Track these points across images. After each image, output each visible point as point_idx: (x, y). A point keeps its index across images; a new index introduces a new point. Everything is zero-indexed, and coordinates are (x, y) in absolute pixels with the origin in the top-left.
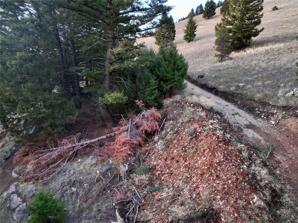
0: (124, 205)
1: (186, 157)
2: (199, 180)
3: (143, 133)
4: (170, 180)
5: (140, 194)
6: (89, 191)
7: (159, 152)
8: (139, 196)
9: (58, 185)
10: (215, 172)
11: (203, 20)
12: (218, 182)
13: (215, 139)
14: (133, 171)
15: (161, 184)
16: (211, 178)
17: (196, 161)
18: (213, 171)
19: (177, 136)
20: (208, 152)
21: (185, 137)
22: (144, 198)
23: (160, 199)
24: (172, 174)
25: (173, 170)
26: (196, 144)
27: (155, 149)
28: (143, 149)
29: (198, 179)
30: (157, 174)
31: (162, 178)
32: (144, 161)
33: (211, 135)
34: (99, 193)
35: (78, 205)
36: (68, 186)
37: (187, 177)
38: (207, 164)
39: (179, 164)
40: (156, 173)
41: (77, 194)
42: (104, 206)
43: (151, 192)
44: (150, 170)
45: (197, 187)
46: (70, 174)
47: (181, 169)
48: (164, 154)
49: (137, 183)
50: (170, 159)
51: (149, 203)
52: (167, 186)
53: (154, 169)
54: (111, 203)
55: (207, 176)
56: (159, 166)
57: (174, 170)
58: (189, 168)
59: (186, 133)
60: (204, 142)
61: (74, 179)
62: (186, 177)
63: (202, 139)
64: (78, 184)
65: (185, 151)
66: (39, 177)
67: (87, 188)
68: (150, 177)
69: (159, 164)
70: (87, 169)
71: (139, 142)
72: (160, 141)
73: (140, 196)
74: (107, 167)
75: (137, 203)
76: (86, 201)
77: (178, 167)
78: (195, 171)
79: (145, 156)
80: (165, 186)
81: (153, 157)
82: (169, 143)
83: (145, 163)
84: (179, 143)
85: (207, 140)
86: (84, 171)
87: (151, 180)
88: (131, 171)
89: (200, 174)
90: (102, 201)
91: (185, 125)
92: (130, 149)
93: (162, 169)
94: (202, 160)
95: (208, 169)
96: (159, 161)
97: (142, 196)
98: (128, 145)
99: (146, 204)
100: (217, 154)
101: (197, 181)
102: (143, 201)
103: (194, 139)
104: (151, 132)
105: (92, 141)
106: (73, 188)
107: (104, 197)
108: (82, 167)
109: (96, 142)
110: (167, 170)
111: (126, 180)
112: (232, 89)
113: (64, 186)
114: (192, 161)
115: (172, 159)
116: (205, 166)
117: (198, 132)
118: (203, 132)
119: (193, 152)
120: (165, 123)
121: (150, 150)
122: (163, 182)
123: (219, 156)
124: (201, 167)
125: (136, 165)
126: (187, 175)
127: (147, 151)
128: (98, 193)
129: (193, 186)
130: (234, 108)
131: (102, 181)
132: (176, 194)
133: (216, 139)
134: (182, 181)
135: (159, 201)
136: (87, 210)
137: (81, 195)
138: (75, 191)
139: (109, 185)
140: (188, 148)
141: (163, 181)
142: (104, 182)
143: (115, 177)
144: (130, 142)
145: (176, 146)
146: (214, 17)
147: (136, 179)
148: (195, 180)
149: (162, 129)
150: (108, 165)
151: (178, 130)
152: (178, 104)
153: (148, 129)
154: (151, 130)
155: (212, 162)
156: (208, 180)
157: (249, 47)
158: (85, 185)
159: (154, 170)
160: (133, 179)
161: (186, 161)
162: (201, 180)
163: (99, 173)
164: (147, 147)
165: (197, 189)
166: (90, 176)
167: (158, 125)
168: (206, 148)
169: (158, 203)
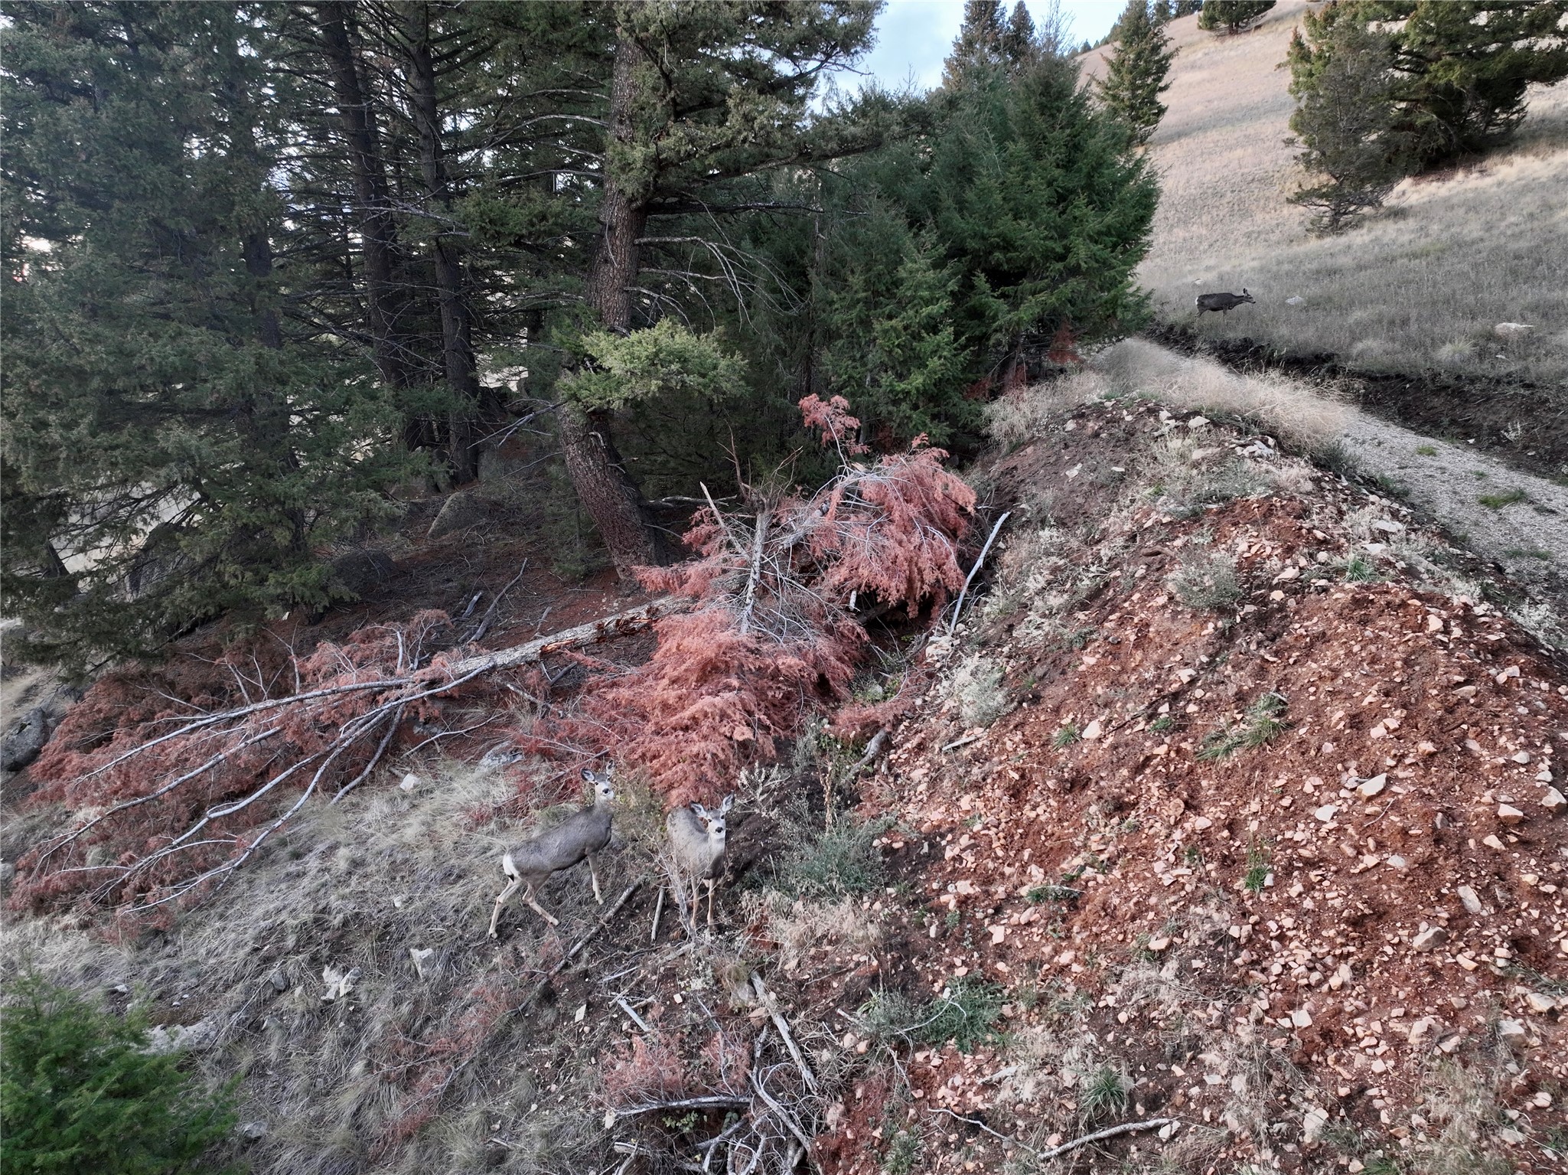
0: (683, 1140)
1: (1191, 770)
2: (1344, 973)
3: (847, 609)
4: (1065, 957)
5: (814, 1053)
6: (442, 997)
7: (964, 739)
8: (806, 1074)
9: (238, 945)
10: (1497, 906)
11: (1201, 41)
12: (1540, 1003)
13: (1446, 631)
14: (768, 873)
15: (983, 982)
16: (1466, 961)
17: (1286, 802)
18: (1469, 895)
19: (1100, 622)
20: (1398, 735)
21: (1167, 624)
22: (844, 1089)
23: (977, 1114)
24: (1074, 903)
25: (1083, 869)
26: (1275, 675)
27: (934, 714)
28: (844, 714)
29: (1329, 960)
30: (949, 900)
31: (989, 935)
32: (850, 799)
33: (1403, 605)
34: (508, 1025)
35: (347, 1102)
36: (300, 957)
37: (1221, 938)
38: (1404, 832)
39: (1137, 829)
40: (943, 890)
41: (356, 1019)
42: (533, 1128)
43: (902, 1048)
44: (894, 867)
45: (1327, 1035)
46: (328, 870)
47: (1158, 867)
48: (1002, 751)
49: (793, 964)
50: (1051, 784)
51: (885, 1144)
52: (1042, 1000)
53: (924, 862)
54: (587, 1109)
55: (1418, 942)
56: (965, 841)
57: (1089, 872)
58: (1228, 862)
59: (1171, 598)
60: (1349, 653)
61: (351, 907)
62: (1214, 935)
63: (1323, 637)
64: (365, 946)
65: (1181, 725)
66: (124, 884)
67: (427, 979)
68: (895, 918)
69: (965, 824)
70: (447, 844)
71: (815, 666)
72: (966, 661)
73: (815, 1073)
74: (577, 832)
75: (788, 1131)
76: (408, 1080)
77: (1125, 851)
78: (1297, 888)
79: (858, 766)
80: (1022, 1007)
81: (917, 774)
82: (1039, 671)
83: (860, 814)
84: (1123, 670)
85: (1371, 641)
86: (427, 853)
87: (905, 945)
88: (748, 866)
89: (1347, 921)
90: (520, 1088)
91: (1158, 548)
92: (750, 713)
93: (991, 865)
94: (1343, 793)
95: (1422, 878)
96: (965, 803)
97: (825, 1074)
98: (735, 683)
99: (855, 1142)
100: (1493, 746)
101: (1326, 979)
102: (833, 1114)
103: (1248, 642)
104: (902, 605)
105: (505, 657)
106: (330, 975)
107: (540, 1058)
108: (412, 829)
109: (530, 663)
110: (1036, 872)
111: (707, 937)
112: (1445, 353)
113: (274, 952)
114: (1255, 806)
115: (1070, 791)
116: (1380, 846)
117: (1281, 586)
118: (1323, 582)
119: (1256, 735)
120: (1001, 545)
121: (895, 726)
122: (1001, 966)
123: (1510, 765)
124: (1350, 852)
125: (787, 826)
126: (1221, 919)
127: (873, 726)
128: (497, 1024)
129: (1285, 1023)
130: (1483, 468)
131: (538, 934)
132: (1126, 1083)
133: (1457, 632)
134: (1172, 965)
135: (974, 1130)
136: (411, 1150)
137: (377, 1027)
138: (342, 992)
139: (581, 966)
140: (1206, 705)
141: (1002, 957)
142: (548, 937)
143: (635, 906)
144: (751, 663)
145: (1100, 690)
146: (1268, 22)
147: (786, 932)
148: (1299, 970)
149: (982, 584)
150: (581, 820)
151: (1107, 585)
152: (1092, 425)
153: (883, 580)
154: (903, 587)
155: (1449, 815)
156: (1434, 971)
157: (1510, 152)
158: (417, 955)
159: (925, 869)
160: (757, 930)
161: (1192, 806)
162: (1360, 971)
163: (516, 874)
164: (875, 702)
165: (1331, 1057)
166: (458, 889)
167: (953, 558)
168: (1369, 699)
169: (960, 1144)
